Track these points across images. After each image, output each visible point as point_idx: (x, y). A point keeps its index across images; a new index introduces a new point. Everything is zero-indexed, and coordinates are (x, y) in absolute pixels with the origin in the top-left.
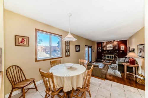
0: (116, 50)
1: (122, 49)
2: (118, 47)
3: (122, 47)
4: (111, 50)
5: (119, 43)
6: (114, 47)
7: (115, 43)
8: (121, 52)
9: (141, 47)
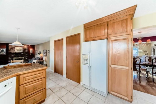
0: (26, 53)
1: (31, 52)
2: (28, 50)
3: (31, 51)
4: (20, 53)
5: (29, 47)
6: (24, 50)
7: (26, 47)
8: (31, 54)
9: (45, 51)
